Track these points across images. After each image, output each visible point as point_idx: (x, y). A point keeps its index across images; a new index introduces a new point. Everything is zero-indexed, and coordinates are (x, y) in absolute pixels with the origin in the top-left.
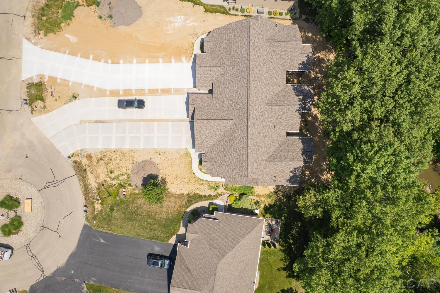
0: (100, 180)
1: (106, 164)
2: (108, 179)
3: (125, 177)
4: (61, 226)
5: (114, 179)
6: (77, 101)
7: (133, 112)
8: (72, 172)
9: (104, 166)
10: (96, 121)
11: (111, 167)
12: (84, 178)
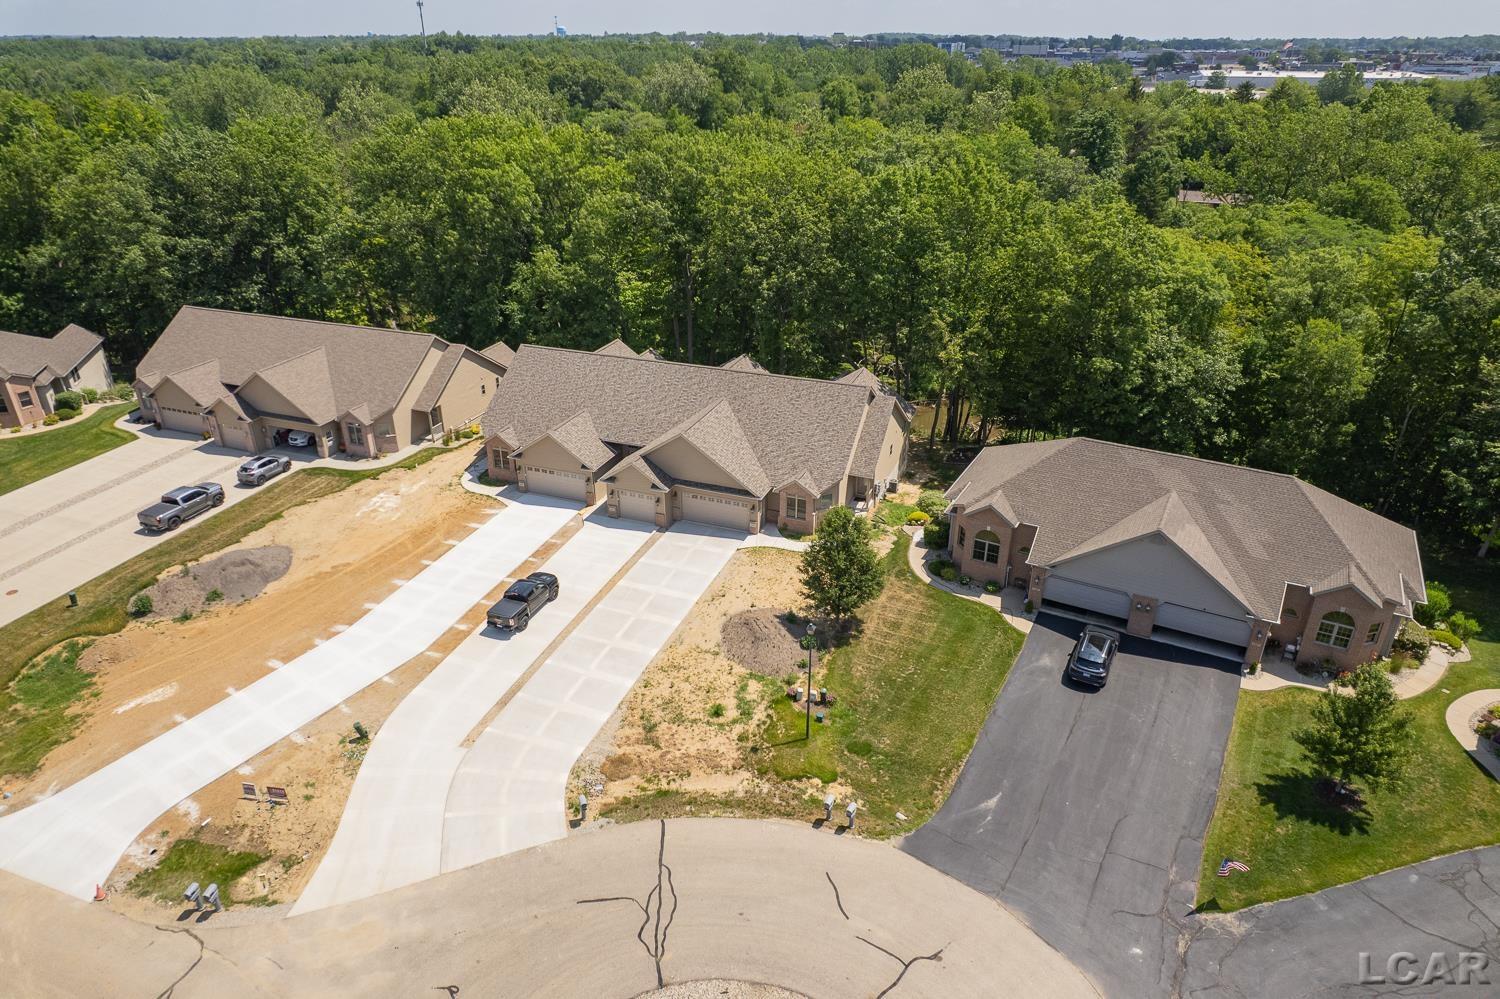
0: (731, 753)
2: (738, 729)
4: (881, 937)
5: (746, 713)
6: (379, 741)
8: (648, 829)
10: (503, 703)
11: (696, 709)
12: (692, 801)
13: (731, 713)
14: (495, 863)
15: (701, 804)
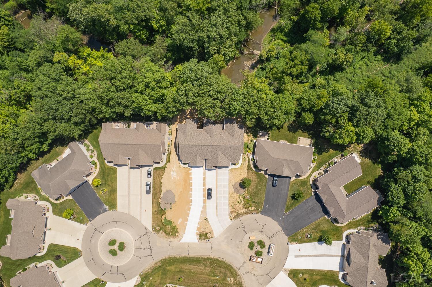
0: (242, 207)
1: (235, 205)
2: (241, 204)
3: (240, 196)
4: (261, 224)
5: (241, 201)
6: (208, 218)
7: (213, 193)
8: (238, 219)
9: (236, 206)
10: (217, 209)
11: (236, 203)
12: (241, 214)
13: (240, 202)
14: (228, 227)
15: (241, 215)
